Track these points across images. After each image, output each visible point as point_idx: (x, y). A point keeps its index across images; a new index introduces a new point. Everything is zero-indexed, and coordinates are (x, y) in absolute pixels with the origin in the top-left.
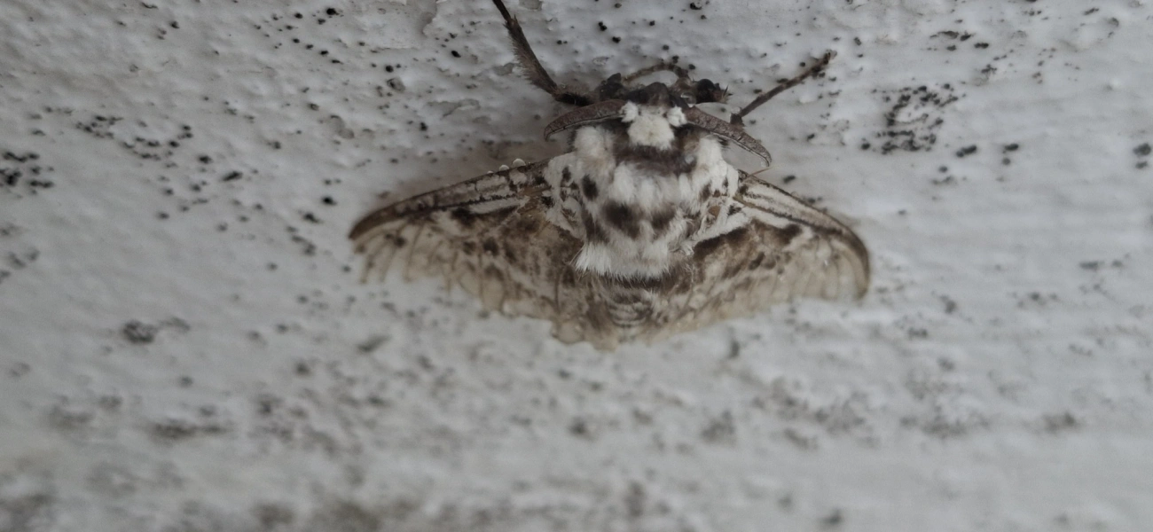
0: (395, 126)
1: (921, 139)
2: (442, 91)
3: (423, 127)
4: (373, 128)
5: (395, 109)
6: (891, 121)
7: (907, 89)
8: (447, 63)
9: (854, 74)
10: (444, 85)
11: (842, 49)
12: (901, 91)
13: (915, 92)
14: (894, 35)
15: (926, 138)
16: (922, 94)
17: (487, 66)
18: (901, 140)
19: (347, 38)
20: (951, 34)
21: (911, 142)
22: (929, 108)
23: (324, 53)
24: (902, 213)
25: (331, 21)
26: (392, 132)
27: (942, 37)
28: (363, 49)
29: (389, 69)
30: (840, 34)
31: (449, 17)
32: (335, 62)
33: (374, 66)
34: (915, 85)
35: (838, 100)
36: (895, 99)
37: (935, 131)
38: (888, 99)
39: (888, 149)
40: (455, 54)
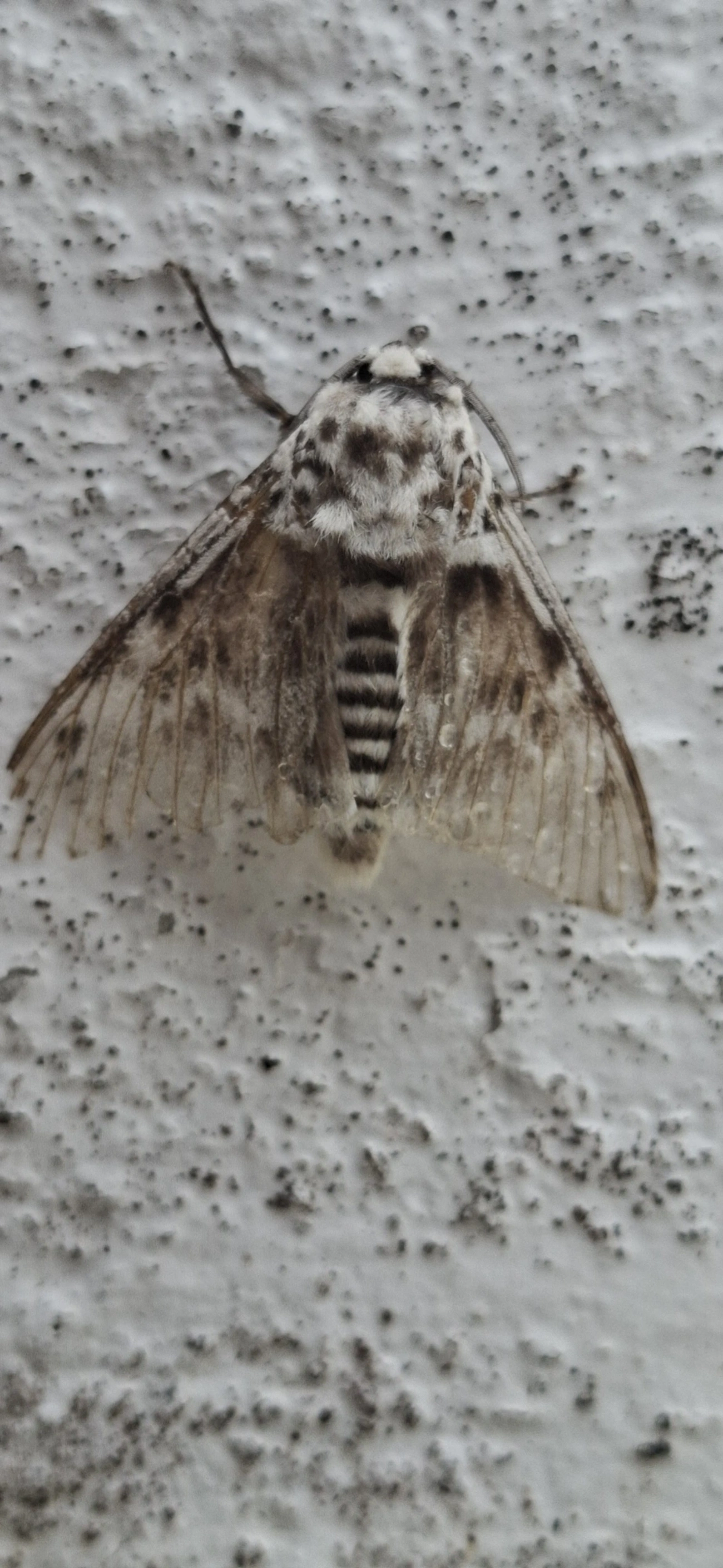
0: (85, 567)
1: (690, 613)
2: (146, 512)
3: (120, 570)
4: (61, 568)
5: (89, 542)
6: (654, 579)
7: (666, 532)
8: (155, 468)
9: (608, 506)
10: (149, 503)
11: (590, 464)
12: (659, 535)
13: (676, 537)
14: (644, 447)
15: (697, 612)
16: (684, 540)
17: (200, 473)
18: (668, 612)
19: (48, 424)
20: (705, 450)
21: (680, 616)
22: (693, 564)
23: (19, 446)
24: (684, 743)
25: (35, 399)
26: (82, 577)
27: (698, 455)
28: (63, 443)
29: (89, 474)
30: (586, 442)
31: (163, 398)
32: (30, 460)
33: (73, 470)
34: (676, 526)
35: (593, 545)
36: (655, 546)
37: (705, 602)
38: (646, 548)
39: (656, 628)
40: (166, 454)
